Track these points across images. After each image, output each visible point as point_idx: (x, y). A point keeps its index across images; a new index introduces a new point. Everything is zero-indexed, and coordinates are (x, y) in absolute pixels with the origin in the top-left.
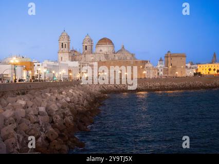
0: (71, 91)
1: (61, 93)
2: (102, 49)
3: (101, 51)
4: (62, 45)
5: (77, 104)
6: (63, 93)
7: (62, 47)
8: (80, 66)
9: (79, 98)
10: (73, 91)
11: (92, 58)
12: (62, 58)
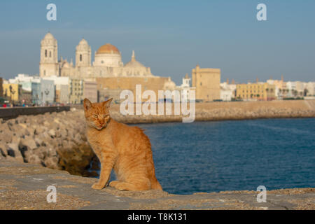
0: (56, 121)
1: (42, 123)
2: (104, 60)
3: (102, 62)
4: (46, 54)
5: (66, 139)
6: (46, 123)
7: (46, 56)
8: (71, 84)
9: (67, 130)
10: (60, 121)
11: (89, 73)
12: (45, 72)
